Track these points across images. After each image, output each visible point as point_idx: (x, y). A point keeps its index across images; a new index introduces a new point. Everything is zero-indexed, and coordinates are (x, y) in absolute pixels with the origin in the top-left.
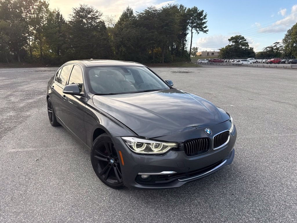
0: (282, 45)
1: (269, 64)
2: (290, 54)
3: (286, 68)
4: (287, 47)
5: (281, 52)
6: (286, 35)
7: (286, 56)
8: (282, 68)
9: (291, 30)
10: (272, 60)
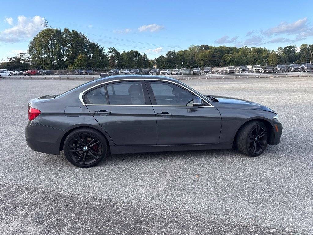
0: (28, 56)
1: (27, 76)
2: (39, 65)
3: (55, 79)
4: (34, 58)
5: (28, 63)
6: (30, 47)
7: (36, 67)
8: (52, 79)
9: (34, 42)
10: (29, 71)
